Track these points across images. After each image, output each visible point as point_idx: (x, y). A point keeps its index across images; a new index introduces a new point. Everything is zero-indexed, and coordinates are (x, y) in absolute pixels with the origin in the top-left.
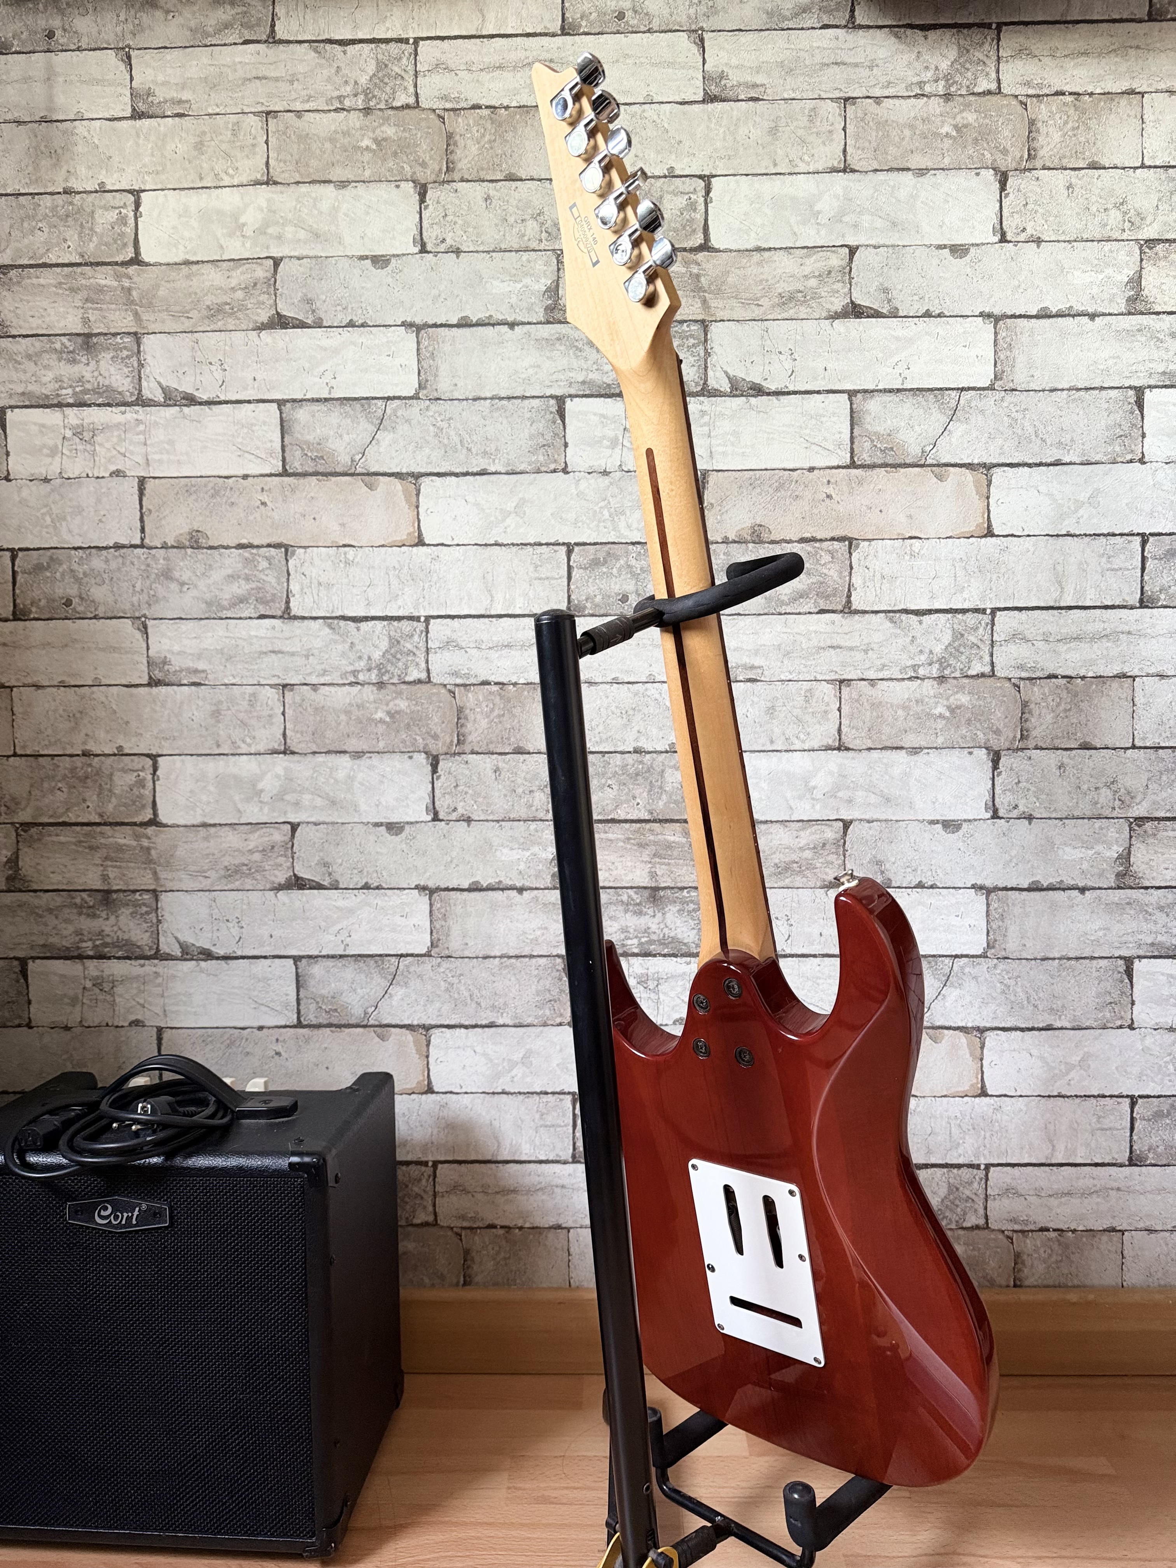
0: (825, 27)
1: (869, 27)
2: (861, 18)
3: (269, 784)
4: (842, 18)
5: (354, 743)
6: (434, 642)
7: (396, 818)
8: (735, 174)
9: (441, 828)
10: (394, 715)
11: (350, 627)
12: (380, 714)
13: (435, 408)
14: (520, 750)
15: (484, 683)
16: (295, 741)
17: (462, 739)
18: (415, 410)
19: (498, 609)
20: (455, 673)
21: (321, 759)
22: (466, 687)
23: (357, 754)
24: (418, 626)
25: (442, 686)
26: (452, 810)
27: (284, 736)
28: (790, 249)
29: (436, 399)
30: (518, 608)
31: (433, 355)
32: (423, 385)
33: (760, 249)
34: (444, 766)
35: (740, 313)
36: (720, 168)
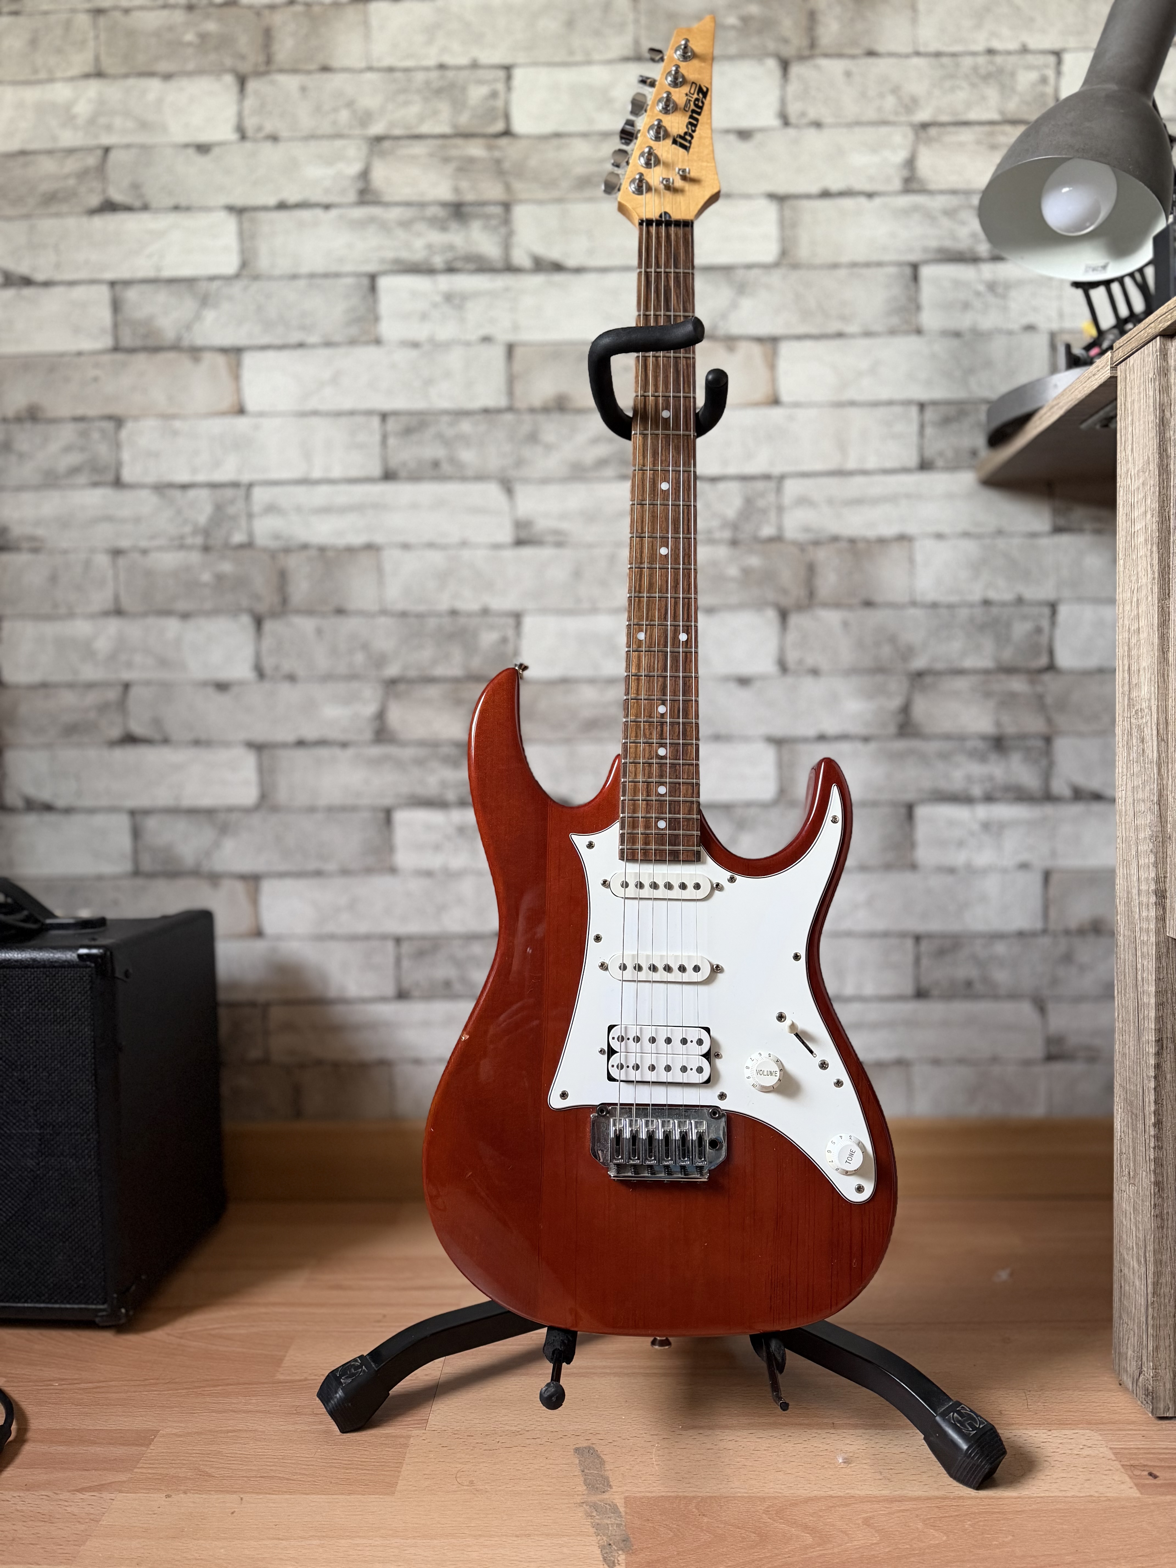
3: (103, 645)
5: (182, 605)
6: (256, 508)
7: (224, 675)
8: (535, 64)
9: (267, 686)
10: (220, 578)
11: (177, 494)
12: (206, 577)
13: (255, 286)
14: (340, 611)
15: (305, 547)
16: (126, 603)
17: (285, 601)
18: (237, 288)
19: (317, 474)
20: (277, 537)
21: (151, 621)
22: (287, 550)
23: (185, 616)
24: (241, 492)
25: (265, 550)
26: (277, 668)
27: (117, 598)
28: (585, 135)
29: (256, 277)
30: (337, 472)
31: (253, 237)
32: (244, 265)
33: (557, 135)
34: (269, 626)
35: (540, 194)
36: (521, 58)
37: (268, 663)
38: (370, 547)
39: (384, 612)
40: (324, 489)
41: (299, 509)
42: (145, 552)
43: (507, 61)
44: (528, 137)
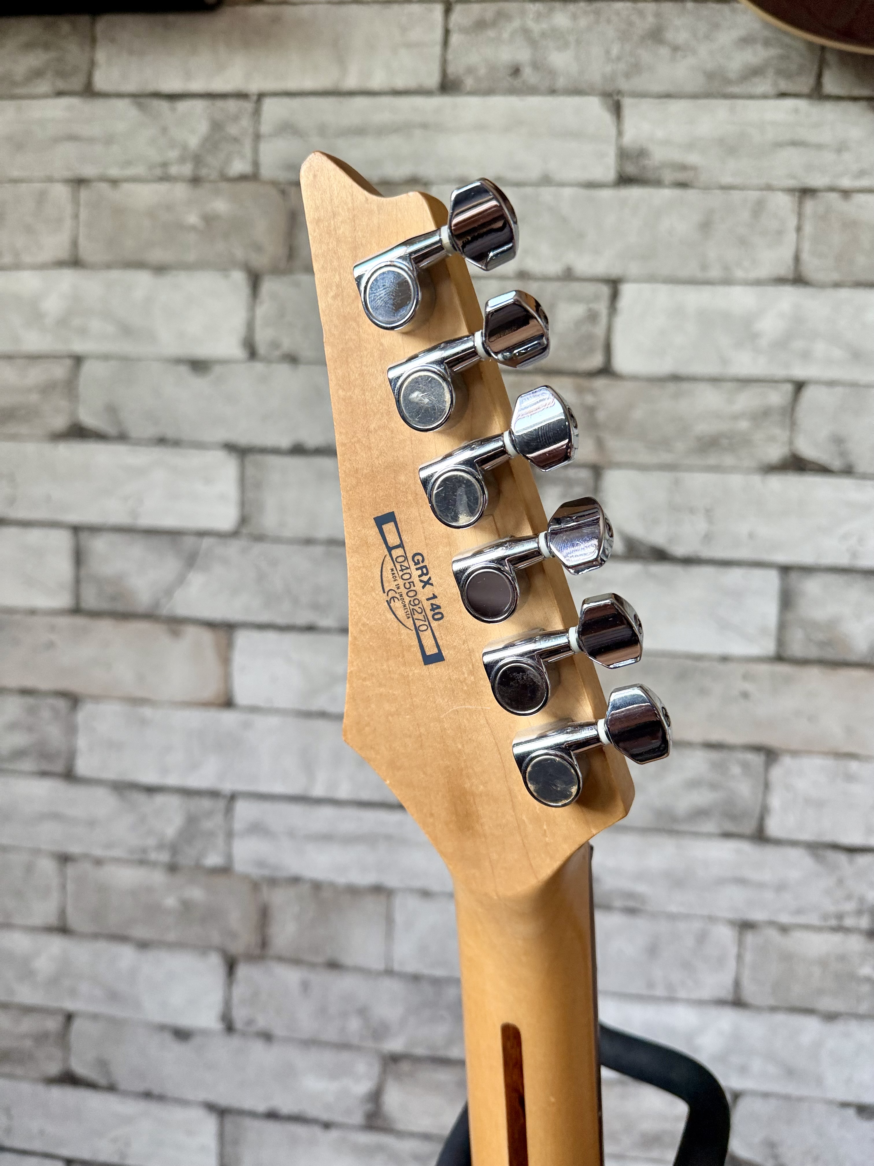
0: (783, 95)
1: (839, 98)
2: (830, 86)
4: (805, 84)
5: (140, 932)
6: (238, 825)
7: (185, 1021)
8: (651, 279)
9: (235, 1041)
10: (187, 906)
11: (141, 798)
12: (171, 902)
13: (258, 548)
14: (334, 965)
15: (295, 880)
16: (74, 920)
17: (264, 943)
18: (233, 548)
19: (318, 791)
20: (261, 864)
21: (102, 945)
22: (273, 882)
23: (143, 945)
24: (221, 804)
25: (246, 878)
26: (250, 1022)
27: (62, 913)
28: (715, 380)
29: (259, 538)
30: (343, 792)
31: (258, 485)
32: (244, 520)
33: (676, 378)
34: (243, 971)
35: (645, 457)
36: (634, 269)
37: (239, 1015)
38: (378, 890)
39: (389, 972)
40: (327, 812)
41: (292, 834)
42: (99, 862)
43: (615, 272)
44: (635, 378)
